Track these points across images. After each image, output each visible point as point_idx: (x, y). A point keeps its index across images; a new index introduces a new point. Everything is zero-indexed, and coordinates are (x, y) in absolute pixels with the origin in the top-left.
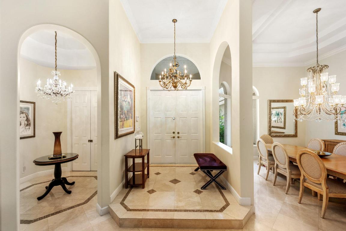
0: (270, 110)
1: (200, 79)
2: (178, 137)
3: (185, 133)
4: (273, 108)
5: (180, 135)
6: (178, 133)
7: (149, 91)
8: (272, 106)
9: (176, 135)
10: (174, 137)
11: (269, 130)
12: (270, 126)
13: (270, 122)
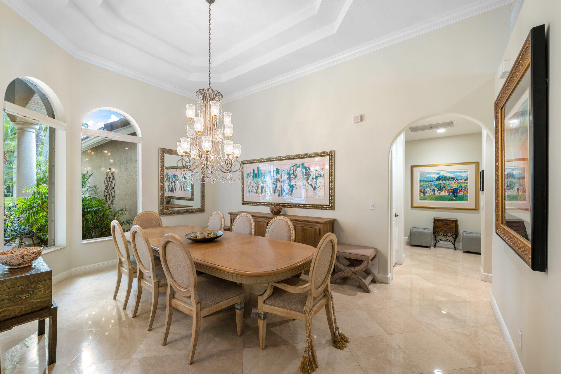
0: (162, 167)
4: (167, 168)
11: (161, 203)
12: (162, 196)
13: (162, 188)
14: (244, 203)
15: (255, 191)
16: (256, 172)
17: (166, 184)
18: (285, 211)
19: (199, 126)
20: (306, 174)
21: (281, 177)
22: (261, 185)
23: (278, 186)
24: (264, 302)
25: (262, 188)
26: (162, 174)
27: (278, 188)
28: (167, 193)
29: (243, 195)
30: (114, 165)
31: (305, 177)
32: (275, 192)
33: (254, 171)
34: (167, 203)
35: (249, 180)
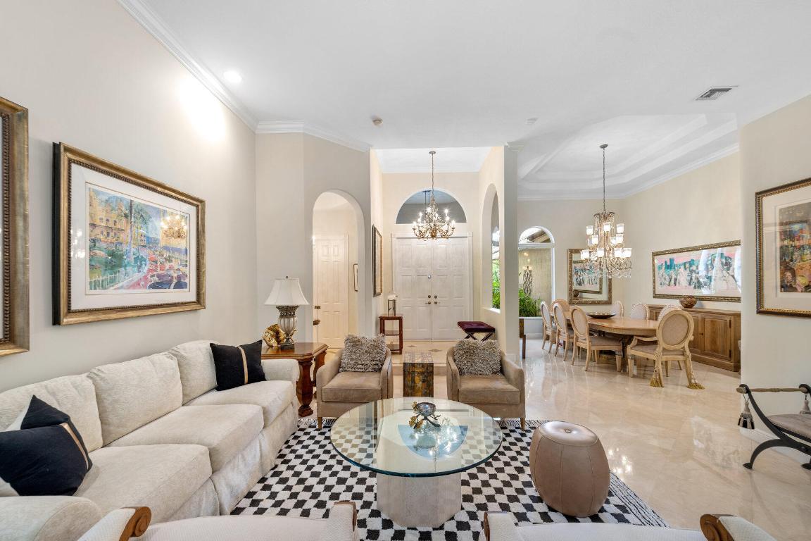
0: (571, 265)
1: (465, 221)
2: (436, 303)
3: (445, 297)
4: (575, 262)
5: (438, 300)
6: (436, 297)
7: (394, 239)
8: (574, 259)
9: (433, 300)
10: (429, 303)
11: (570, 294)
12: (570, 289)
13: (571, 283)
14: (656, 296)
15: (668, 283)
16: (668, 263)
17: (574, 277)
18: (701, 304)
19: (595, 241)
20: (726, 264)
21: (697, 269)
22: (674, 276)
23: (693, 278)
24: (631, 348)
25: (676, 280)
26: (571, 267)
27: (694, 280)
28: (575, 287)
29: (654, 288)
30: (531, 264)
31: (725, 267)
32: (690, 284)
33: (666, 262)
34: (576, 296)
35: (661, 273)
